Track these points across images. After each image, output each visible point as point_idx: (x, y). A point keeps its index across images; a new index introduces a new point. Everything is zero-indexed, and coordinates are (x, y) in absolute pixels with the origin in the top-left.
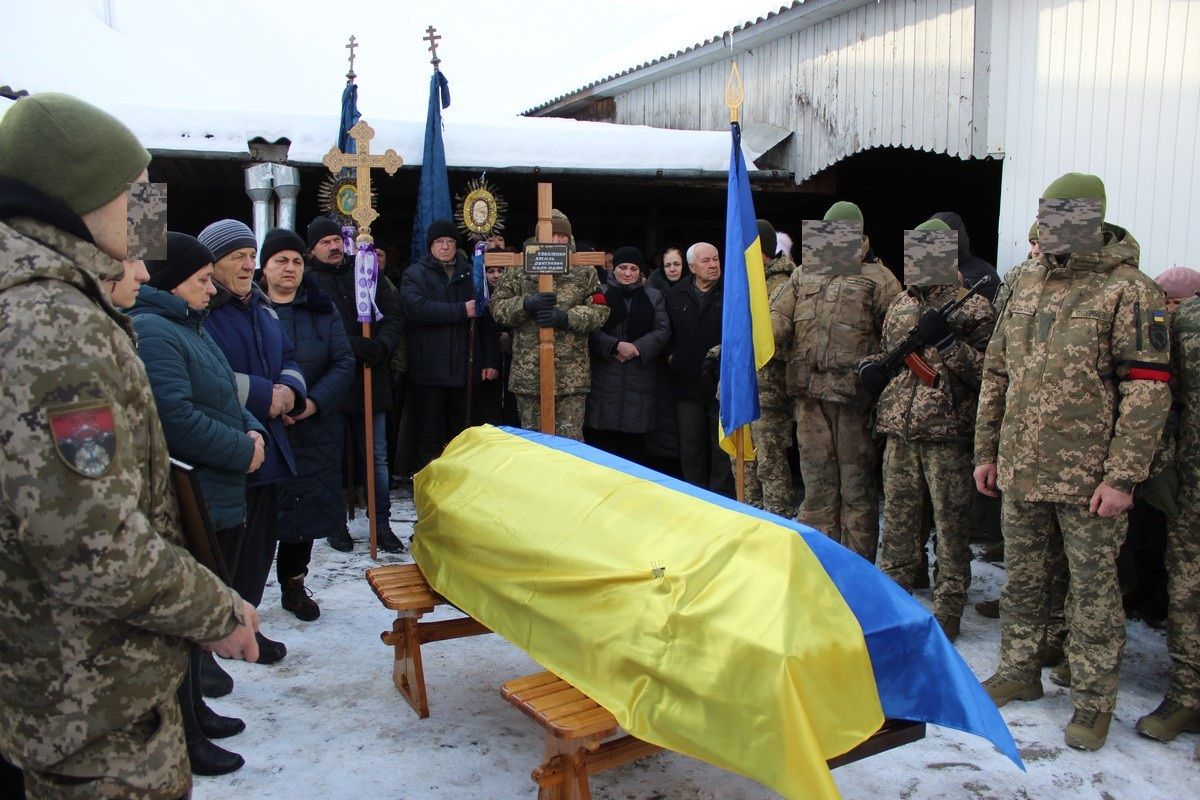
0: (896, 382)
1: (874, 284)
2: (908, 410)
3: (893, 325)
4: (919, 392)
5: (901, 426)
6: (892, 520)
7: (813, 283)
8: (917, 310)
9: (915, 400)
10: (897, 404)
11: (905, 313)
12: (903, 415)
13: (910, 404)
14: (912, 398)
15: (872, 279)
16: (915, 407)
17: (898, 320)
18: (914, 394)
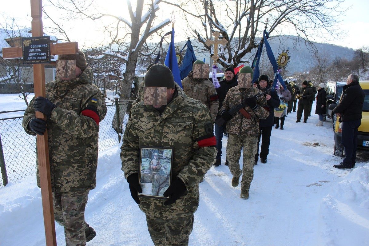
0: (236, 117)
1: (208, 87)
2: (241, 126)
3: (232, 99)
4: (244, 121)
5: (238, 132)
6: (234, 161)
7: (189, 86)
8: (241, 94)
9: (243, 123)
10: (237, 124)
11: (237, 95)
12: (239, 128)
13: (241, 124)
14: (241, 123)
15: (208, 85)
16: (243, 125)
17: (234, 97)
18: (242, 121)
